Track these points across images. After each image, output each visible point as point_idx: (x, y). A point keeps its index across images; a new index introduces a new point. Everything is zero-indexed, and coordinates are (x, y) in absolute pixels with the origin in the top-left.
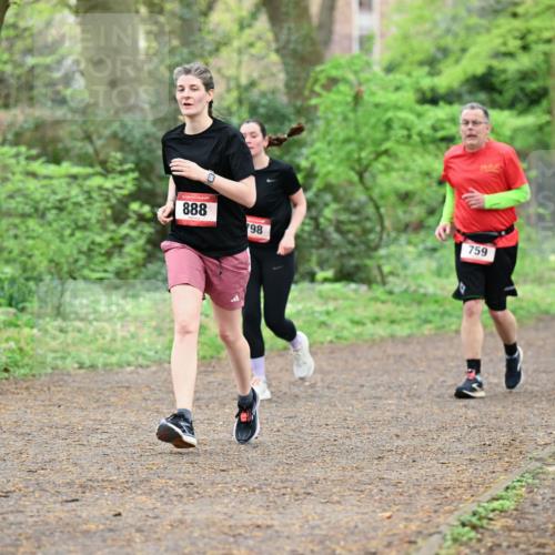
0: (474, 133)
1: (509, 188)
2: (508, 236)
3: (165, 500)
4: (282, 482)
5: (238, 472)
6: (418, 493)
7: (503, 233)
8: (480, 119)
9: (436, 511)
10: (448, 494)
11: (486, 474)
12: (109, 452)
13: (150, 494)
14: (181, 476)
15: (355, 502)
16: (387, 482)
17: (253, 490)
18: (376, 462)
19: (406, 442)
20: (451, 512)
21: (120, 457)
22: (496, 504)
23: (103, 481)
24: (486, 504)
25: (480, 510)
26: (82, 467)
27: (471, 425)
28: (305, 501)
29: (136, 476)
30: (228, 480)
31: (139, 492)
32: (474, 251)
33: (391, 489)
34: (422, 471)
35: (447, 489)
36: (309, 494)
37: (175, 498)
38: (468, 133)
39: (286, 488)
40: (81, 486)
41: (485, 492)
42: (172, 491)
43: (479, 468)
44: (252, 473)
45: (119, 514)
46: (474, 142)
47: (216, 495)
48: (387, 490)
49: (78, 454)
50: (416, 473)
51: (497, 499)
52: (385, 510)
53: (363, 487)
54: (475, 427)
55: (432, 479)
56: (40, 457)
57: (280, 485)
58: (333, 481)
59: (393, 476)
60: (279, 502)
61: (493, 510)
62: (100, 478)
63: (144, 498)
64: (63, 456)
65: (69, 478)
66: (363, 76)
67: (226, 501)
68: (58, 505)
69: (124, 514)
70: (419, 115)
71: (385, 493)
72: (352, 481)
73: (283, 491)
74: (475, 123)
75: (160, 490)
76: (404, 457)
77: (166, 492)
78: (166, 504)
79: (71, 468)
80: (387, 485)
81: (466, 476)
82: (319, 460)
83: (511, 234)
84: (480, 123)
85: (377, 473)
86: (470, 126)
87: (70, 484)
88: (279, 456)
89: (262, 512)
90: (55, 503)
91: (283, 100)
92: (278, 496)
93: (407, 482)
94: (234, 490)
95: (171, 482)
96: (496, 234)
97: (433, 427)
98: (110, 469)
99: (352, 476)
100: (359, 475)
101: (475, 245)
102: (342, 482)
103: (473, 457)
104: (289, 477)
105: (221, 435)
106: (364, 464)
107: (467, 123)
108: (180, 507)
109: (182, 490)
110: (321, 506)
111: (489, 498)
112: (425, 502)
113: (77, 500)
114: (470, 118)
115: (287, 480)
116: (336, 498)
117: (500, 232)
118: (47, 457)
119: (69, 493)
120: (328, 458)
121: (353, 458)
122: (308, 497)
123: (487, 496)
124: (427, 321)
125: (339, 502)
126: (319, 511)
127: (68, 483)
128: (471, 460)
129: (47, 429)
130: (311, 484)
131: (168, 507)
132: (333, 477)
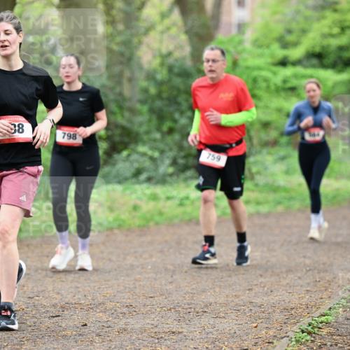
0: (213, 69)
1: (240, 110)
2: (238, 147)
3: (114, 316)
4: (189, 305)
5: (160, 298)
6: (274, 311)
7: (234, 145)
8: (218, 58)
9: (285, 323)
10: (293, 312)
11: (317, 300)
12: (79, 285)
13: (105, 312)
14: (124, 300)
15: (234, 317)
16: (254, 304)
17: (170, 310)
18: (248, 292)
19: (267, 279)
20: (295, 324)
21: (86, 289)
22: (323, 319)
23: (75, 303)
24: (317, 319)
25: (313, 322)
26: (62, 295)
27: (308, 269)
28: (203, 317)
29: (96, 301)
30: (154, 303)
31: (98, 311)
32: (211, 157)
33: (257, 309)
34: (277, 298)
35: (292, 309)
36: (205, 312)
37: (121, 315)
38: (209, 69)
39: (191, 308)
40: (62, 307)
41: (316, 311)
42: (119, 311)
43: (313, 296)
44: (169, 299)
45: (86, 325)
46: (214, 75)
47: (147, 313)
48: (254, 309)
49: (60, 287)
50: (273, 299)
51: (324, 316)
52: (253, 322)
53: (239, 308)
54: (310, 270)
55: (283, 303)
56: (35, 289)
57: (187, 306)
58: (220, 304)
59: (258, 301)
60: (186, 317)
61: (321, 323)
62: (73, 302)
63: (101, 314)
64: (50, 288)
65: (54, 301)
66: (240, 48)
67: (153, 316)
68: (47, 319)
69: (89, 325)
70: (275, 73)
71: (253, 312)
72: (233, 304)
73: (189, 310)
74: (214, 61)
75: (111, 309)
76: (266, 289)
77: (115, 311)
78: (115, 318)
79: (55, 296)
80: (254, 306)
81: (304, 301)
82: (212, 291)
83: (240, 146)
84: (218, 61)
85: (248, 299)
86: (210, 63)
87: (54, 306)
88: (187, 288)
89: (176, 323)
90: (45, 317)
91: (189, 63)
92: (186, 313)
93: (267, 304)
94: (158, 310)
95: (118, 305)
96: (228, 146)
97: (284, 270)
98: (80, 296)
99: (233, 301)
100: (237, 300)
101: (212, 153)
102: (226, 305)
103: (308, 289)
104: (193, 302)
105: (150, 275)
106: (240, 293)
107: (208, 61)
108: (124, 321)
109: (125, 310)
110: (213, 320)
111: (319, 315)
112: (278, 316)
113: (59, 316)
114: (211, 57)
115: (191, 304)
116: (222, 315)
117: (231, 145)
118: (40, 289)
119: (54, 311)
120: (217, 290)
121: (233, 289)
122: (205, 314)
123: (318, 314)
124: (279, 203)
125: (224, 317)
126: (212, 323)
127: (53, 305)
128: (307, 291)
129: (40, 271)
130: (206, 306)
131: (116, 321)
132: (220, 302)
